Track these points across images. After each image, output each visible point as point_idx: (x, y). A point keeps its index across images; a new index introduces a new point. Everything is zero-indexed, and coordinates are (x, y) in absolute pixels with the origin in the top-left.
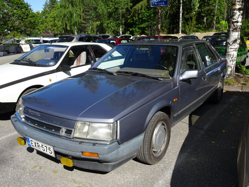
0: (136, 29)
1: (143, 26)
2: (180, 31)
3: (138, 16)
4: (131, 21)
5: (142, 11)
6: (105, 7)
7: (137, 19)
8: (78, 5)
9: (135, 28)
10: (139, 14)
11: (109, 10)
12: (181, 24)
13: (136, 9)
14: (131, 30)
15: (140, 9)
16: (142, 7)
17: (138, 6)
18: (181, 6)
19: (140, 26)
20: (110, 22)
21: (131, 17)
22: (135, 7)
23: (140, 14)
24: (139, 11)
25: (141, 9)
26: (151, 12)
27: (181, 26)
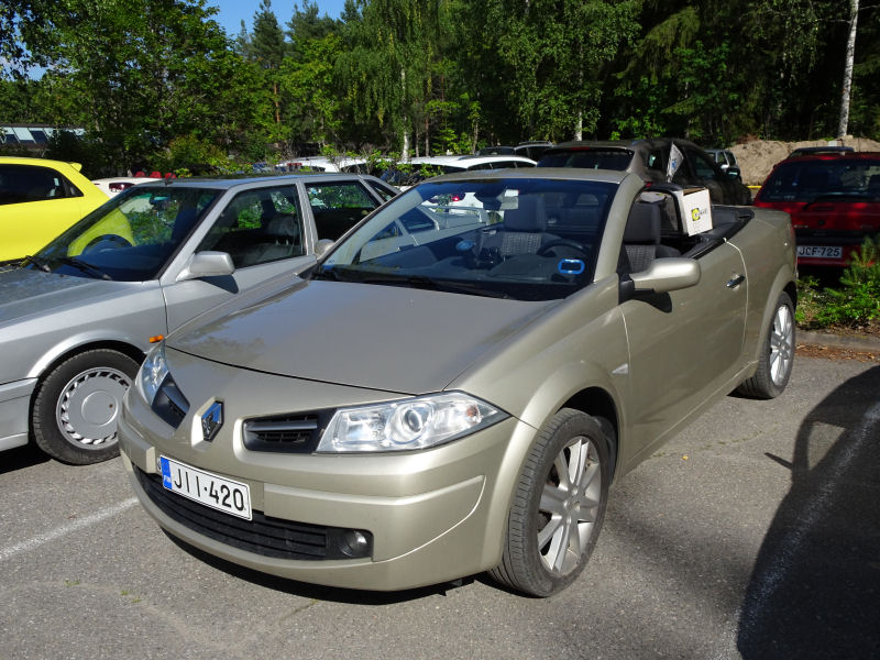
0: (644, 123)
1: (679, 108)
2: (844, 128)
3: (659, 74)
4: (628, 90)
5: (678, 50)
6: (532, 40)
7: (655, 82)
8: (418, 33)
9: (638, 117)
10: (663, 63)
11: (547, 50)
12: (847, 98)
13: (652, 44)
14: (623, 125)
15: (670, 42)
16: (678, 35)
17: (662, 32)
18: (855, 28)
19: (669, 110)
20: (546, 97)
21: (628, 76)
22: (650, 36)
23: (666, 62)
24: (668, 51)
25: (675, 43)
26: (721, 53)
27: (846, 106)
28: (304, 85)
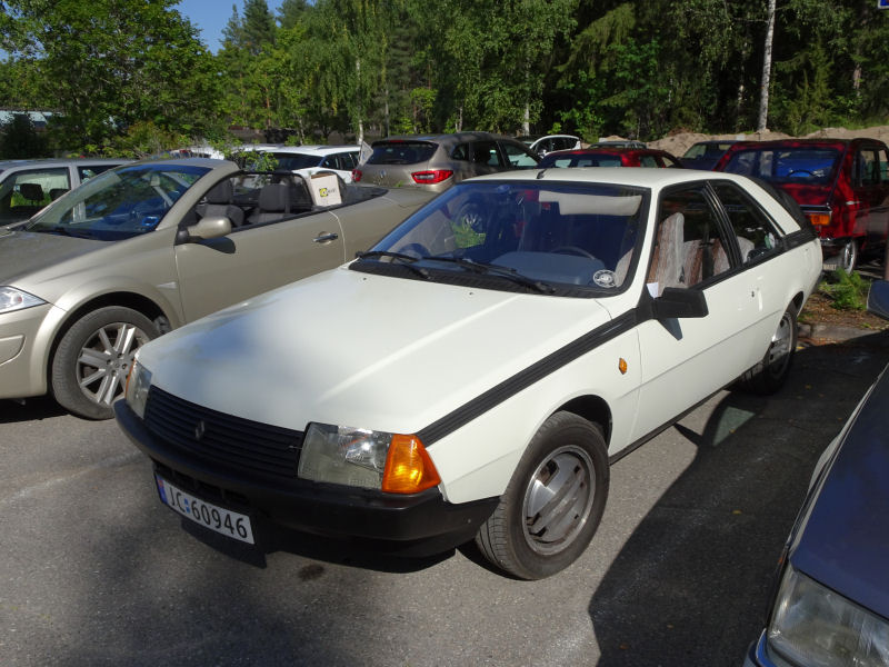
0: (585, 115)
1: (617, 100)
2: (763, 122)
3: (597, 66)
4: (568, 83)
5: (613, 46)
6: (475, 34)
7: (593, 76)
8: (371, 25)
9: (580, 109)
10: (600, 58)
11: (489, 44)
12: (765, 93)
13: (589, 39)
14: (566, 116)
15: (606, 38)
16: (613, 32)
17: (599, 29)
18: (772, 27)
19: (605, 103)
20: (491, 89)
21: (569, 70)
22: (586, 32)
23: (603, 57)
24: (603, 46)
25: (610, 40)
26: (651, 49)
27: (765, 102)
28: (273, 73)
